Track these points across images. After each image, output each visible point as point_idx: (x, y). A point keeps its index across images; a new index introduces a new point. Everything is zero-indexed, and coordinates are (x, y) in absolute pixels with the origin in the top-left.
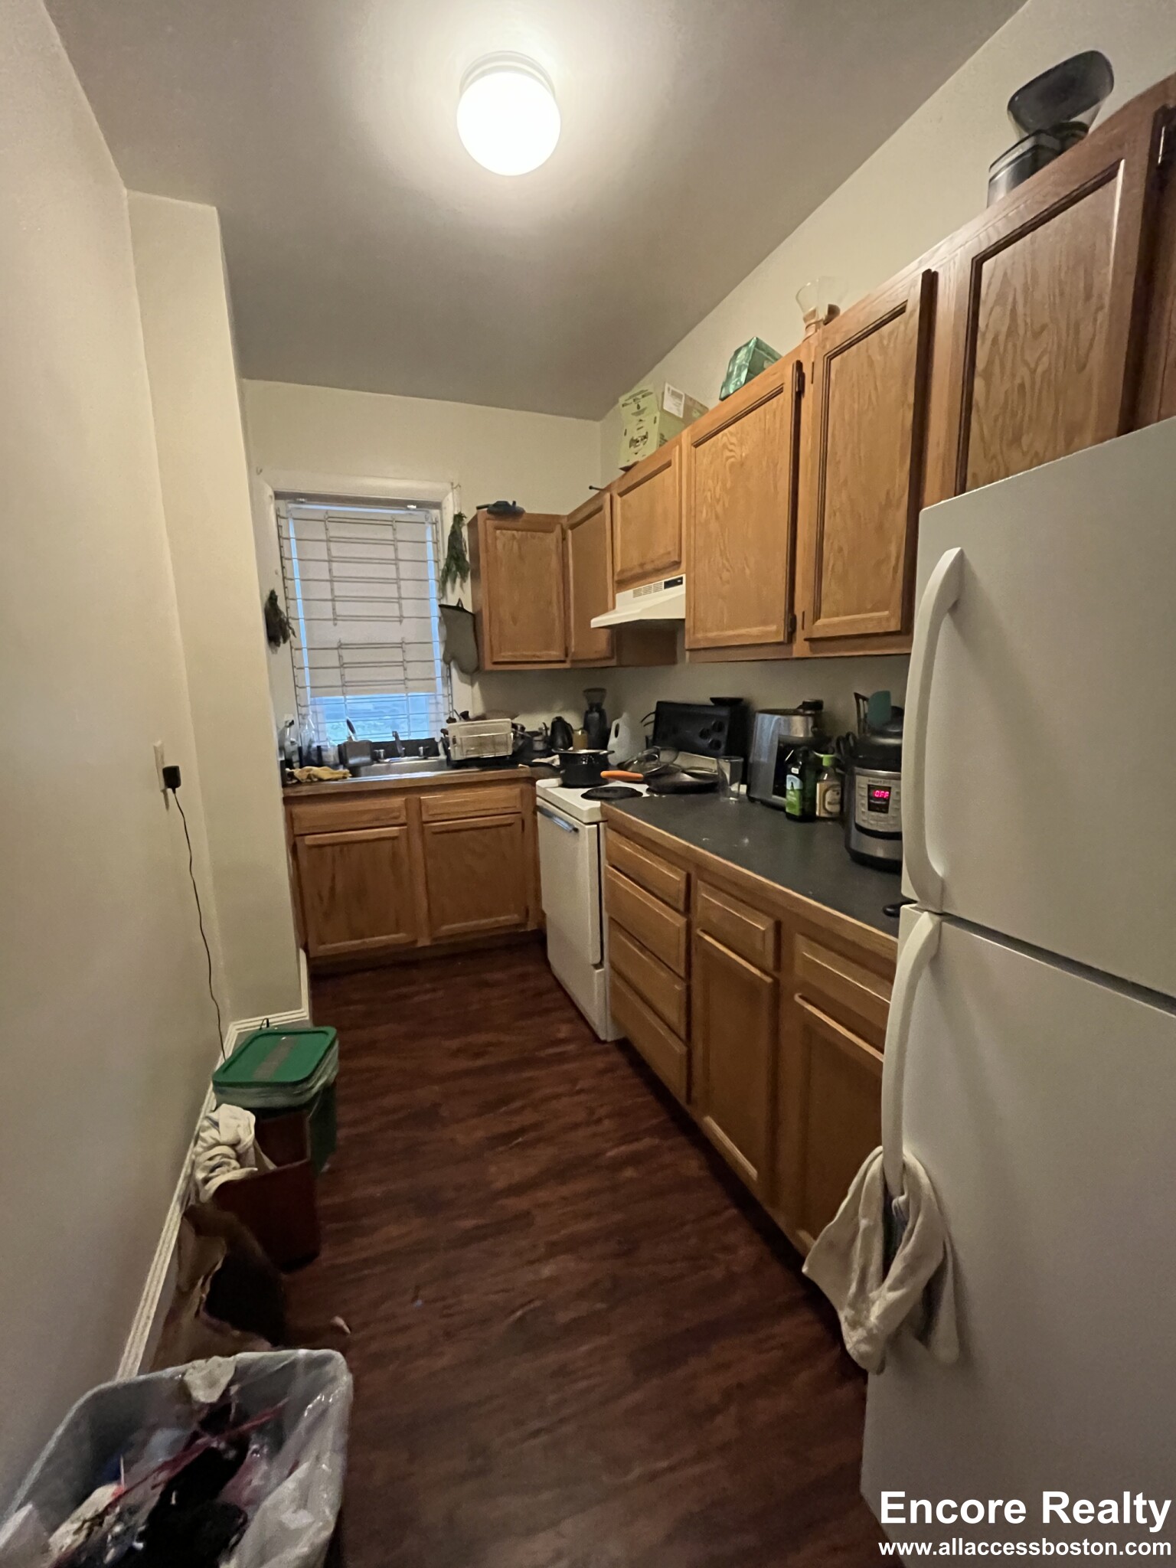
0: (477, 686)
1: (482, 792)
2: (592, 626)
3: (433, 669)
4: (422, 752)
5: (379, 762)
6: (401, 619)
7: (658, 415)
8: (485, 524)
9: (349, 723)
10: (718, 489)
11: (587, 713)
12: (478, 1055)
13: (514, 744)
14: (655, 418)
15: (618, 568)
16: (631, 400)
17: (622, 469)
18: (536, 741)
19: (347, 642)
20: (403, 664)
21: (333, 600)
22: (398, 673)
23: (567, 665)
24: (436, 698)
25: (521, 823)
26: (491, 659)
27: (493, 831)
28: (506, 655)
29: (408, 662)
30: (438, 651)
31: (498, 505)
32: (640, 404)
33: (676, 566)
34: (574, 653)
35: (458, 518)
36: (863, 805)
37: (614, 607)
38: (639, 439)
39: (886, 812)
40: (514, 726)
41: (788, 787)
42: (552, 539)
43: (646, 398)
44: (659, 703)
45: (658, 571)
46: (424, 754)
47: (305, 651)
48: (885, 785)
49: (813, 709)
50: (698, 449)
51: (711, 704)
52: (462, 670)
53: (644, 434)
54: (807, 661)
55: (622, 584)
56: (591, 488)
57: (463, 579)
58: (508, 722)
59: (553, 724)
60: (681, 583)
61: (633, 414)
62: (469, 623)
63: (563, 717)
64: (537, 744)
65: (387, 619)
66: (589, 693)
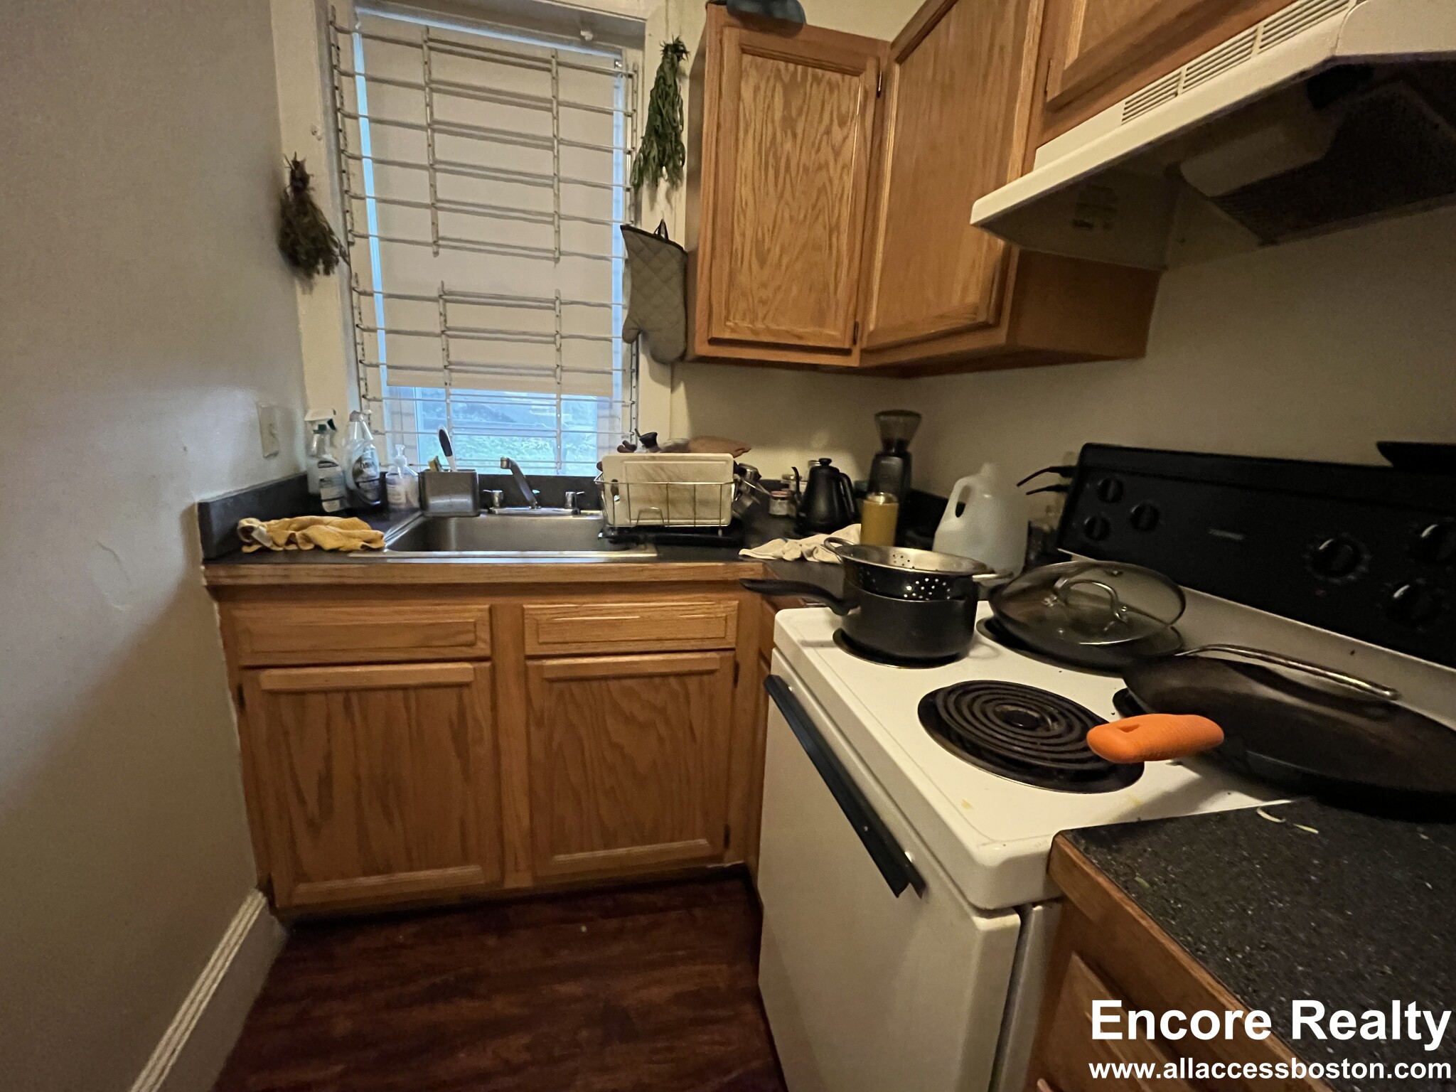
0: (681, 389)
4: (569, 499)
5: (490, 512)
6: (557, 255)
8: (721, 40)
9: (443, 436)
11: (879, 457)
13: (735, 505)
18: (776, 498)
19: (453, 289)
20: (556, 339)
21: (433, 206)
22: (546, 356)
23: (853, 361)
24: (611, 407)
25: (733, 670)
26: (709, 335)
27: (674, 683)
28: (738, 327)
29: (563, 337)
30: (619, 315)
34: (871, 334)
35: (672, 53)
40: (739, 470)
42: (854, 93)
44: (1088, 449)
46: (574, 502)
47: (379, 298)
52: (656, 357)
55: (1069, 106)
57: (674, 184)
58: (727, 461)
59: (814, 472)
62: (674, 265)
63: (830, 461)
64: (780, 508)
65: (530, 253)
66: (882, 418)
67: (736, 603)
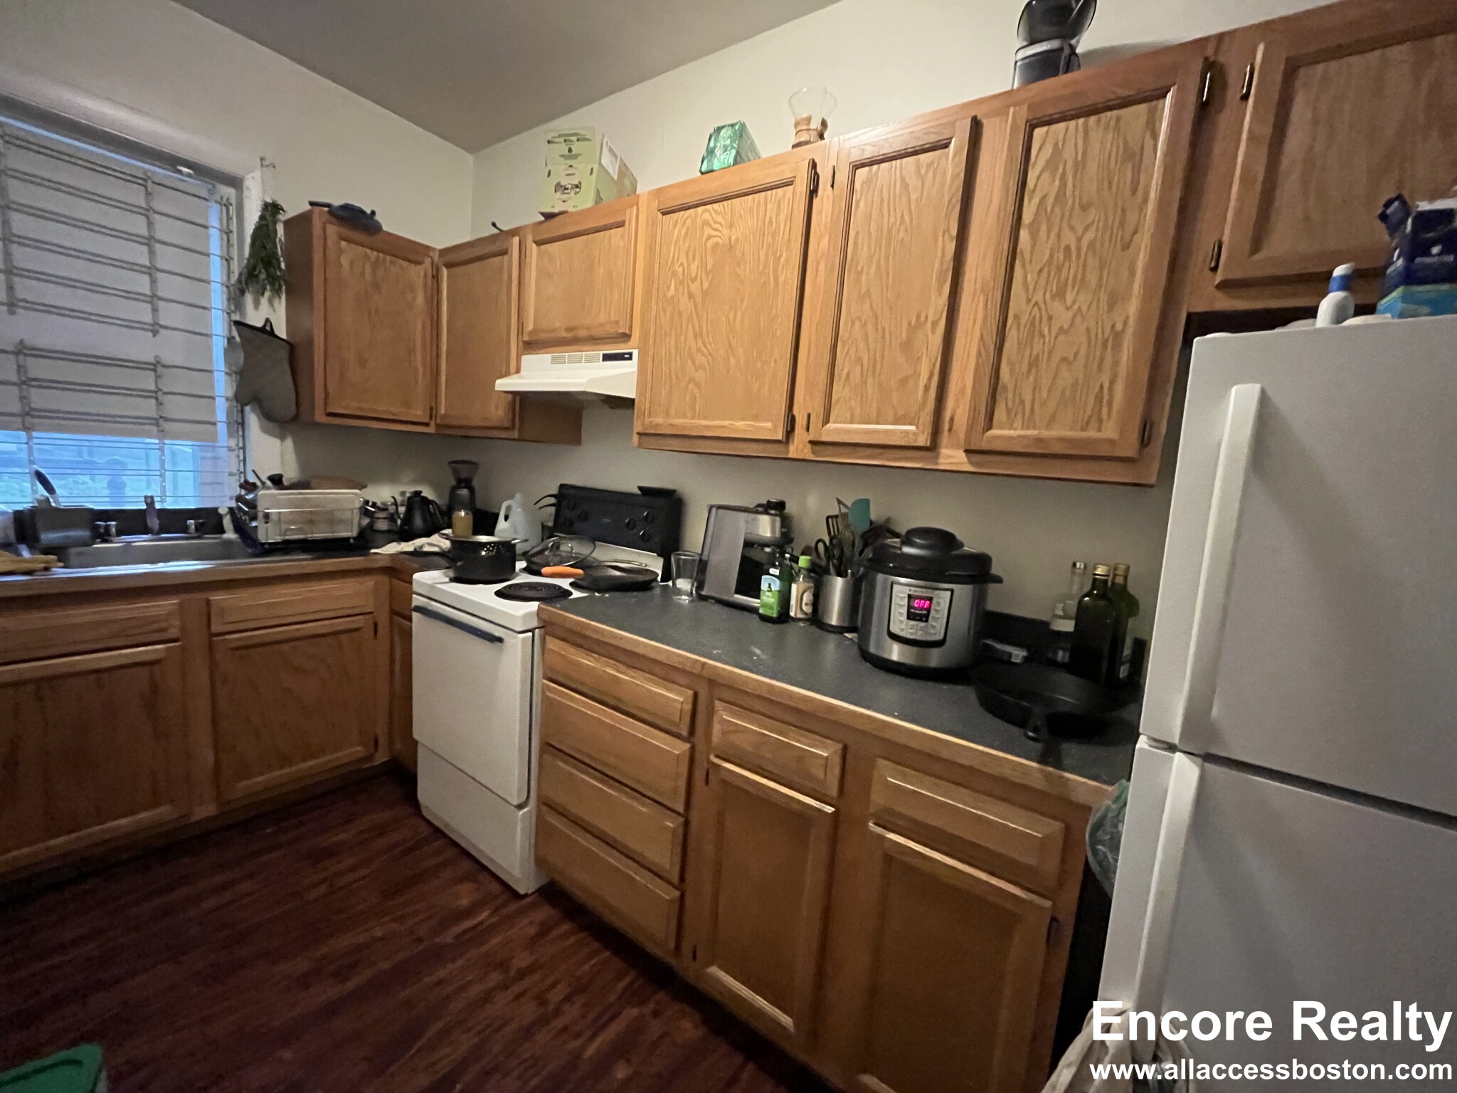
0: (289, 443)
1: (317, 588)
2: (497, 388)
3: (213, 411)
4: (192, 528)
5: (107, 542)
6: (155, 328)
7: (596, 167)
8: (324, 229)
9: (41, 477)
10: (694, 267)
11: (454, 489)
12: (341, 975)
13: (359, 522)
14: (592, 169)
15: (530, 326)
16: (562, 140)
17: (543, 214)
18: (379, 518)
19: (37, 346)
20: (156, 395)
21: (7, 272)
22: (148, 408)
23: (432, 431)
24: (214, 451)
25: (372, 626)
26: (325, 409)
27: (330, 640)
29: (165, 393)
30: (223, 386)
31: (346, 207)
32: (573, 147)
33: (625, 339)
34: (444, 416)
35: (272, 209)
36: (901, 614)
37: (518, 371)
38: (569, 187)
39: (927, 621)
40: (362, 500)
41: (764, 586)
42: (417, 274)
43: (580, 142)
44: (562, 486)
45: (594, 340)
46: (197, 529)
48: (927, 595)
49: (776, 508)
50: (664, 217)
51: (639, 492)
53: (576, 183)
54: (810, 464)
55: (532, 345)
56: (494, 225)
57: (275, 293)
58: (356, 494)
59: (409, 499)
60: (630, 358)
61: (562, 156)
62: (283, 354)
63: (421, 492)
64: (382, 525)
65: (130, 325)
66: (453, 465)
67: (373, 583)
